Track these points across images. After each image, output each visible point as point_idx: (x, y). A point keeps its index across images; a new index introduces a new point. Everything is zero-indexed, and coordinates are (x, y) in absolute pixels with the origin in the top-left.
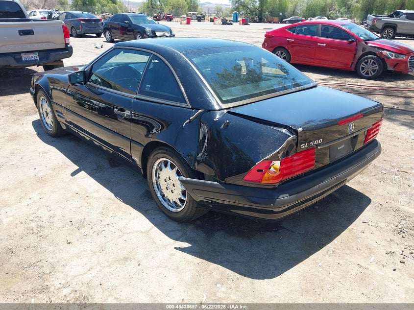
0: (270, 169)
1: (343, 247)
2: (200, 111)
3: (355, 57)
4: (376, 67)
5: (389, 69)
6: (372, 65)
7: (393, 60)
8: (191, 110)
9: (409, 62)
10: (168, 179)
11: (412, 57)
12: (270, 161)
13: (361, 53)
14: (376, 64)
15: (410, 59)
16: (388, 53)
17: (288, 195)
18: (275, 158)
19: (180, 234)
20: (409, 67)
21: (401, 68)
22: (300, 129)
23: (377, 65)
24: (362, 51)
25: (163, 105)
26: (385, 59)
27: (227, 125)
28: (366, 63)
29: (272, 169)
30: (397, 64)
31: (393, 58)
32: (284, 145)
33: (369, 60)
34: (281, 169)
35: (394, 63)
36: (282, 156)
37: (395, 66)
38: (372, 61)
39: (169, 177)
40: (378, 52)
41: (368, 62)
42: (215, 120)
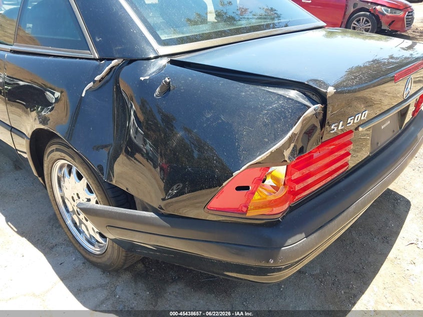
0: (264, 181)
1: (390, 299)
2: (114, 63)
3: (345, 14)
4: (369, 26)
5: (383, 28)
6: (364, 23)
7: (388, 17)
8: (97, 63)
9: (407, 19)
10: (76, 197)
11: (409, 12)
12: (265, 166)
13: (352, 10)
14: (369, 22)
15: (407, 15)
16: (383, 8)
17: (303, 235)
18: (276, 159)
19: (102, 295)
20: (406, 26)
21: (397, 26)
22: (331, 90)
23: (370, 24)
24: (353, 8)
25: (50, 58)
26: (380, 16)
27: (167, 89)
28: (358, 21)
29: (269, 182)
30: (393, 21)
31: (389, 14)
32: (296, 129)
33: (362, 18)
34: (289, 181)
35: (390, 20)
36: (292, 153)
37: (390, 25)
38: (365, 18)
39: (78, 194)
40: (371, 7)
41: (360, 20)
42: (142, 79)
